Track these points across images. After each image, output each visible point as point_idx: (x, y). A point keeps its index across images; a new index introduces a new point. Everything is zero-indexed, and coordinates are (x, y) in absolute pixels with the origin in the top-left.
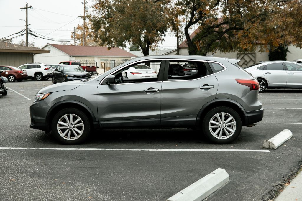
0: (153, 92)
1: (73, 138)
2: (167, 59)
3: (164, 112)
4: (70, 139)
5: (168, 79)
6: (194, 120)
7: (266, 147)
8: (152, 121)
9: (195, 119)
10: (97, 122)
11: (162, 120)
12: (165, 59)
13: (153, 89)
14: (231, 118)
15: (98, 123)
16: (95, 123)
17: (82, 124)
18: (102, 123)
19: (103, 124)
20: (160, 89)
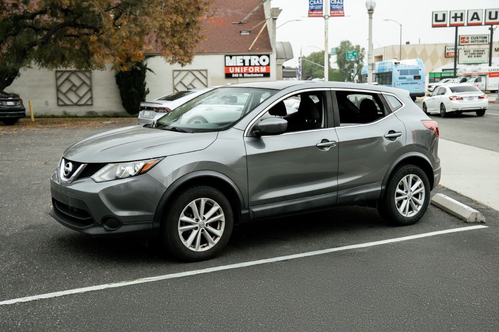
0: (328, 146)
1: (204, 247)
2: (332, 89)
3: (342, 181)
4: (200, 250)
5: (341, 123)
6: (379, 190)
7: (472, 221)
8: (325, 198)
9: (380, 188)
10: (246, 209)
11: (340, 195)
12: (329, 89)
13: (328, 141)
14: (419, 182)
15: (248, 211)
16: (243, 212)
17: (221, 216)
18: (255, 210)
19: (257, 212)
20: (337, 141)
